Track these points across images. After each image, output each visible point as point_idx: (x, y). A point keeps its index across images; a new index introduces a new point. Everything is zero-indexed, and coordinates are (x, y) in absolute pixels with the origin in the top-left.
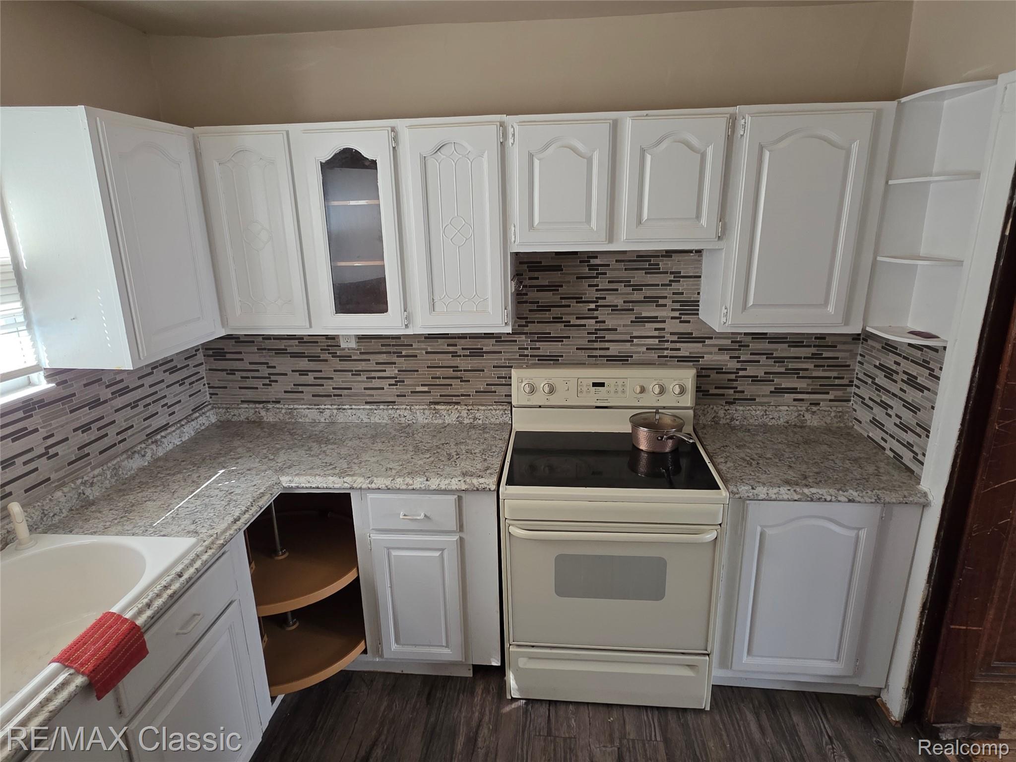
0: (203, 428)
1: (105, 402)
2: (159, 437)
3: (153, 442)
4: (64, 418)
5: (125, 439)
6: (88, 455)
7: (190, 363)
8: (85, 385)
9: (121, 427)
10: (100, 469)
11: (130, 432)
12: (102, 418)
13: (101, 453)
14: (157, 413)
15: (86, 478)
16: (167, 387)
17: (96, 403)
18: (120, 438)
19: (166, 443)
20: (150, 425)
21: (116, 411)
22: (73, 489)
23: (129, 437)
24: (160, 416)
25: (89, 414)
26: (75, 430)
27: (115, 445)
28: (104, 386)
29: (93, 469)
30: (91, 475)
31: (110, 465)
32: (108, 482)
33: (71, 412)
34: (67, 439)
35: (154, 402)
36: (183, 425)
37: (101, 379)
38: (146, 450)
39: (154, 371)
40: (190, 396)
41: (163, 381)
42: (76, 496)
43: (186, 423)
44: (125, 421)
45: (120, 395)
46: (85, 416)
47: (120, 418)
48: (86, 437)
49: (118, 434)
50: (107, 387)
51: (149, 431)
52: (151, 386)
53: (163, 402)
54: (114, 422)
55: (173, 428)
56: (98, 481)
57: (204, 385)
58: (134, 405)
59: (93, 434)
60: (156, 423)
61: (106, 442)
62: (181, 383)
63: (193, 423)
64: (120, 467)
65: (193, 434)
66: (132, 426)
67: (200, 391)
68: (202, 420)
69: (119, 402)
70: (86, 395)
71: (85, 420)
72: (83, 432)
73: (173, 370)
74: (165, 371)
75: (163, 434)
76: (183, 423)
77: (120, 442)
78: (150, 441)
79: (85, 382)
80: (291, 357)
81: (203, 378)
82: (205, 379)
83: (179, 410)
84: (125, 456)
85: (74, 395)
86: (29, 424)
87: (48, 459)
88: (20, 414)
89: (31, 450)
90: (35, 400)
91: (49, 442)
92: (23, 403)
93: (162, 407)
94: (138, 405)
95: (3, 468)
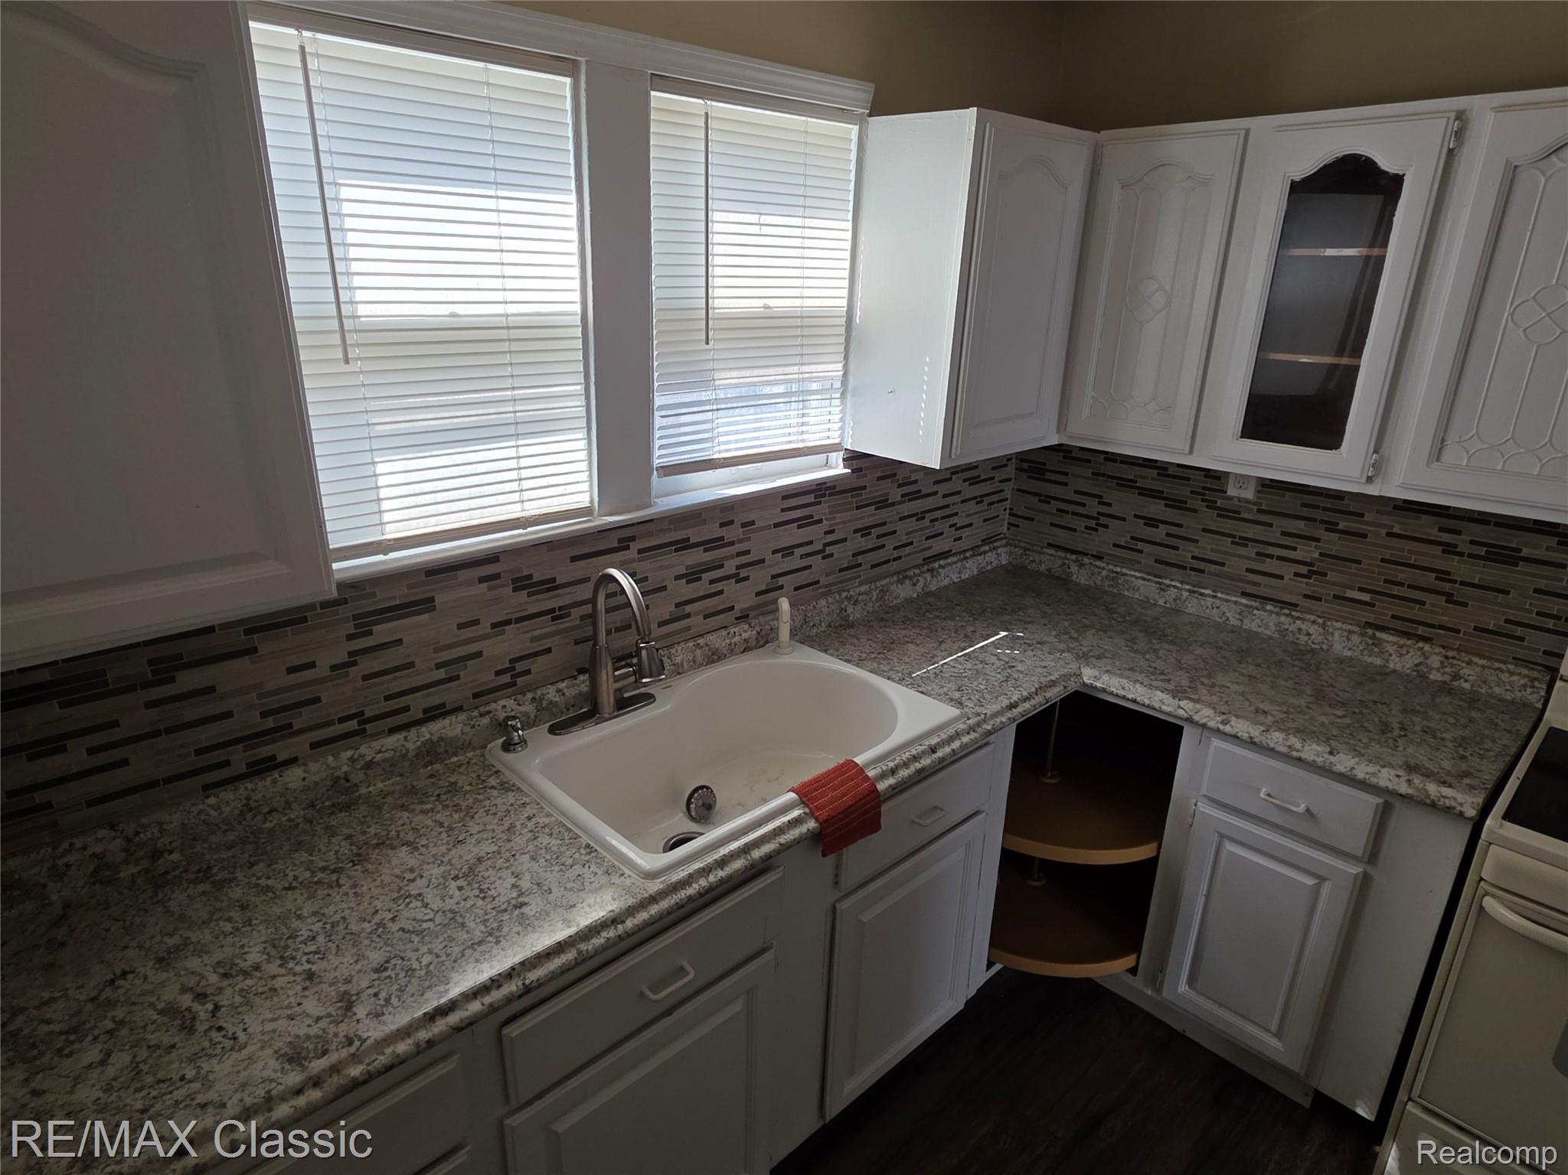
1: (893, 504)
2: (936, 565)
3: (928, 570)
4: (848, 513)
5: (900, 557)
6: (860, 565)
7: (996, 475)
8: (879, 479)
9: (901, 540)
10: (868, 586)
11: (908, 549)
12: (884, 524)
13: (873, 567)
14: (942, 534)
15: (851, 593)
16: (962, 501)
17: (883, 504)
20: (930, 548)
21: (901, 519)
22: (837, 601)
23: (906, 555)
24: (945, 538)
25: (872, 515)
26: (855, 532)
27: (889, 561)
28: (896, 484)
29: (860, 584)
30: (857, 590)
31: (878, 584)
32: (871, 604)
33: (858, 508)
34: (844, 540)
37: (895, 475)
38: (919, 578)
40: (985, 521)
42: (838, 611)
44: (906, 534)
46: (869, 516)
48: (864, 544)
49: (895, 548)
50: (900, 486)
54: (894, 532)
56: (863, 601)
57: (1005, 510)
58: (922, 516)
59: (871, 540)
61: (881, 555)
62: (980, 500)
63: (979, 558)
64: (887, 590)
65: (975, 573)
66: (911, 543)
67: (998, 516)
68: (991, 557)
70: (877, 491)
71: (867, 522)
72: (862, 536)
73: (974, 481)
74: (965, 481)
75: (942, 562)
76: (968, 554)
77: (895, 559)
79: (879, 474)
80: (1139, 494)
84: (895, 578)
85: (864, 488)
86: (815, 511)
87: (824, 558)
88: (811, 498)
89: (810, 543)
90: (828, 485)
91: (830, 538)
92: (817, 485)
93: (950, 526)
94: (924, 518)
95: (782, 556)
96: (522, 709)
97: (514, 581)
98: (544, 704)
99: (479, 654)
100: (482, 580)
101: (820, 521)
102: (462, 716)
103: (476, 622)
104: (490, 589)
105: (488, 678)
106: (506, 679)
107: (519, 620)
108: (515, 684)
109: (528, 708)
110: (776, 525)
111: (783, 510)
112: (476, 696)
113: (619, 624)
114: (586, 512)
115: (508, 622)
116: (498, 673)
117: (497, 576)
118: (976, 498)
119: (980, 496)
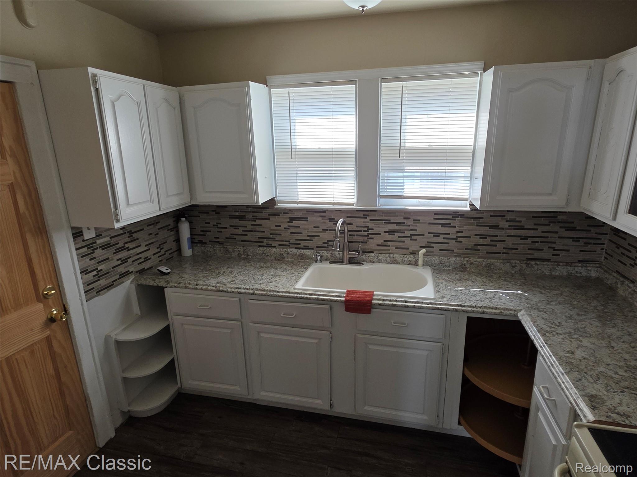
1: (503, 229)
4: (472, 227)
5: (509, 253)
6: (479, 250)
7: (592, 229)
8: (491, 216)
11: (514, 251)
12: (497, 236)
13: (487, 253)
14: (543, 250)
15: (471, 259)
16: (559, 237)
18: (505, 251)
19: (536, 269)
20: (533, 254)
21: (508, 236)
22: (461, 260)
23: (512, 253)
24: (544, 252)
25: (488, 231)
26: (476, 235)
27: (500, 253)
28: (505, 220)
29: (479, 258)
33: (477, 225)
37: (505, 216)
44: (513, 244)
45: (514, 229)
46: (485, 230)
47: (510, 241)
48: (481, 241)
49: (504, 248)
50: (507, 221)
51: (530, 257)
52: (543, 232)
53: (550, 245)
54: (504, 241)
55: (550, 263)
56: (476, 264)
57: (603, 250)
59: (487, 241)
60: (537, 254)
61: (494, 249)
65: (565, 274)
66: (517, 249)
67: (595, 251)
68: (581, 270)
69: (513, 232)
70: (490, 221)
71: (484, 233)
72: (480, 238)
73: (568, 229)
74: (561, 227)
75: (538, 263)
79: (492, 214)
81: (604, 244)
82: (606, 245)
83: (564, 256)
85: (482, 218)
86: (453, 223)
87: (456, 242)
88: (450, 217)
89: (449, 234)
90: (460, 213)
91: (460, 234)
92: (454, 212)
93: (549, 247)
94: (527, 239)
95: (433, 236)
96: (327, 254)
97: (329, 219)
98: (333, 255)
99: (319, 236)
100: (320, 216)
101: (455, 227)
102: (312, 251)
103: (319, 227)
104: (322, 219)
105: (320, 244)
106: (326, 245)
107: (330, 230)
108: (328, 248)
109: (329, 255)
110: (430, 223)
111: (434, 219)
112: (317, 247)
113: (362, 241)
114: (353, 204)
115: (327, 230)
116: (323, 243)
117: (325, 216)
118: (574, 238)
119: (577, 238)
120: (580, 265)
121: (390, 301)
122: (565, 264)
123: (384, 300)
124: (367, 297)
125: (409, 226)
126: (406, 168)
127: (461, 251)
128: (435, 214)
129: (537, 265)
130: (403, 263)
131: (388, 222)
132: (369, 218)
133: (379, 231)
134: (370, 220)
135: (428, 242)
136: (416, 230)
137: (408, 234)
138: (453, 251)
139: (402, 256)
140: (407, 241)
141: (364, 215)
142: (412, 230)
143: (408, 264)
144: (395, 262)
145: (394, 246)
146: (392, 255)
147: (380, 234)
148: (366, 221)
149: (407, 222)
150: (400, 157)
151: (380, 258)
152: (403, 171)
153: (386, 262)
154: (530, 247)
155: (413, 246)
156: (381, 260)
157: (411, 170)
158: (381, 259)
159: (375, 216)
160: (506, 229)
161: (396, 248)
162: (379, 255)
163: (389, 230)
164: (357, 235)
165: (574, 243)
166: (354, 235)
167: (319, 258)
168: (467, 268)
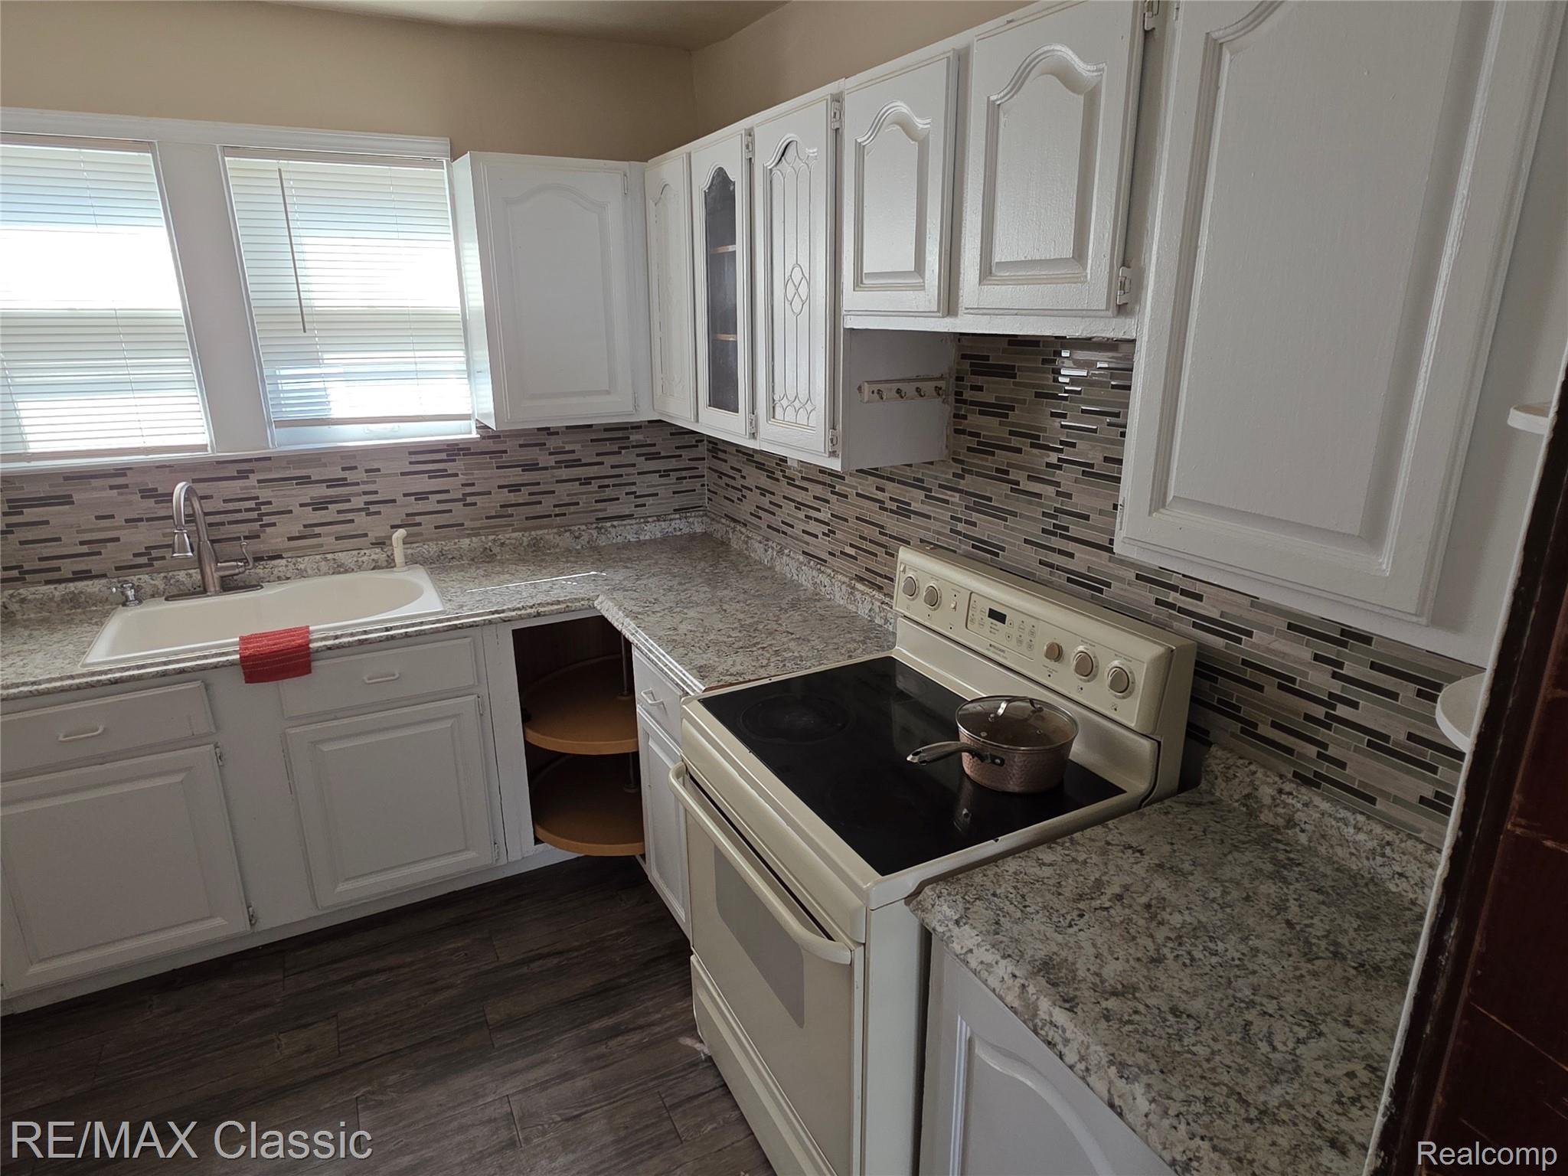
0: (679, 533)
1: (546, 468)
2: (609, 524)
3: (597, 528)
4: (489, 471)
5: (565, 514)
6: (512, 515)
7: (683, 454)
8: (521, 446)
9: (562, 500)
10: (521, 534)
11: (572, 509)
12: (538, 484)
13: (527, 518)
14: (618, 499)
15: (500, 537)
16: (639, 474)
17: (532, 467)
18: (557, 510)
19: (614, 534)
20: (605, 510)
21: (557, 482)
22: (482, 542)
23: (570, 513)
24: (621, 503)
25: (520, 475)
26: (500, 487)
27: (550, 516)
28: (547, 452)
29: (514, 531)
30: (508, 536)
31: (533, 533)
33: (498, 468)
34: (490, 493)
35: (614, 485)
36: (648, 522)
38: (583, 533)
39: (623, 451)
40: (674, 493)
41: (634, 465)
42: (481, 550)
43: (653, 522)
44: (568, 495)
45: (566, 467)
46: (515, 476)
47: (563, 491)
48: (512, 498)
49: (555, 506)
50: (551, 454)
51: (601, 515)
52: (612, 467)
53: (628, 489)
54: (553, 492)
55: (634, 521)
56: (511, 544)
57: (703, 485)
58: (587, 481)
59: (522, 496)
60: (612, 509)
61: (538, 510)
62: (665, 474)
63: (663, 523)
65: (659, 535)
66: (577, 504)
67: (694, 490)
69: (564, 473)
70: (521, 456)
71: (518, 480)
72: (510, 491)
73: (650, 457)
74: (638, 455)
75: (615, 523)
76: (650, 519)
77: (556, 515)
78: (594, 525)
79: (521, 442)
80: (757, 467)
81: (703, 476)
82: (706, 478)
83: (652, 505)
84: (555, 530)
85: (502, 452)
86: (450, 467)
87: (464, 505)
88: (443, 456)
89: (447, 491)
90: (461, 446)
91: (469, 490)
92: (448, 445)
93: (627, 494)
94: (590, 483)
95: (416, 499)
96: (153, 582)
97: (141, 491)
98: (172, 581)
99: (117, 539)
100: (112, 488)
101: (456, 475)
102: (104, 581)
103: (113, 517)
104: (119, 494)
105: (127, 558)
106: (144, 560)
107: (148, 520)
108: (152, 565)
109: (159, 583)
110: (403, 474)
111: (411, 463)
112: (117, 568)
113: (247, 534)
114: (204, 447)
115: (141, 520)
116: (135, 555)
117: (126, 486)
118: (659, 471)
119: (664, 471)
120: (677, 516)
121: (352, 635)
122: (655, 518)
123: (336, 637)
124: (294, 640)
125: (358, 484)
126: (326, 356)
127: (478, 524)
128: (411, 453)
129: (615, 527)
130: (360, 567)
131: (305, 480)
132: (253, 479)
133: (288, 506)
134: (259, 481)
135: (408, 515)
136: (376, 492)
137: (358, 502)
138: (462, 525)
139: (355, 552)
140: (361, 519)
141: (239, 472)
142: (365, 493)
143: (373, 569)
144: (340, 569)
145: (328, 535)
146: (329, 556)
147: (290, 512)
148: (247, 484)
149: (350, 476)
150: (305, 331)
151: (302, 566)
152: (317, 361)
153: (319, 573)
154: (597, 496)
155: (376, 528)
156: (306, 571)
157: (335, 361)
158: (306, 567)
159: (270, 470)
160: (552, 468)
161: (337, 539)
162: (299, 560)
163: (312, 498)
164: (230, 523)
165: (663, 480)
166: (223, 524)
167: (131, 593)
168: (494, 554)
